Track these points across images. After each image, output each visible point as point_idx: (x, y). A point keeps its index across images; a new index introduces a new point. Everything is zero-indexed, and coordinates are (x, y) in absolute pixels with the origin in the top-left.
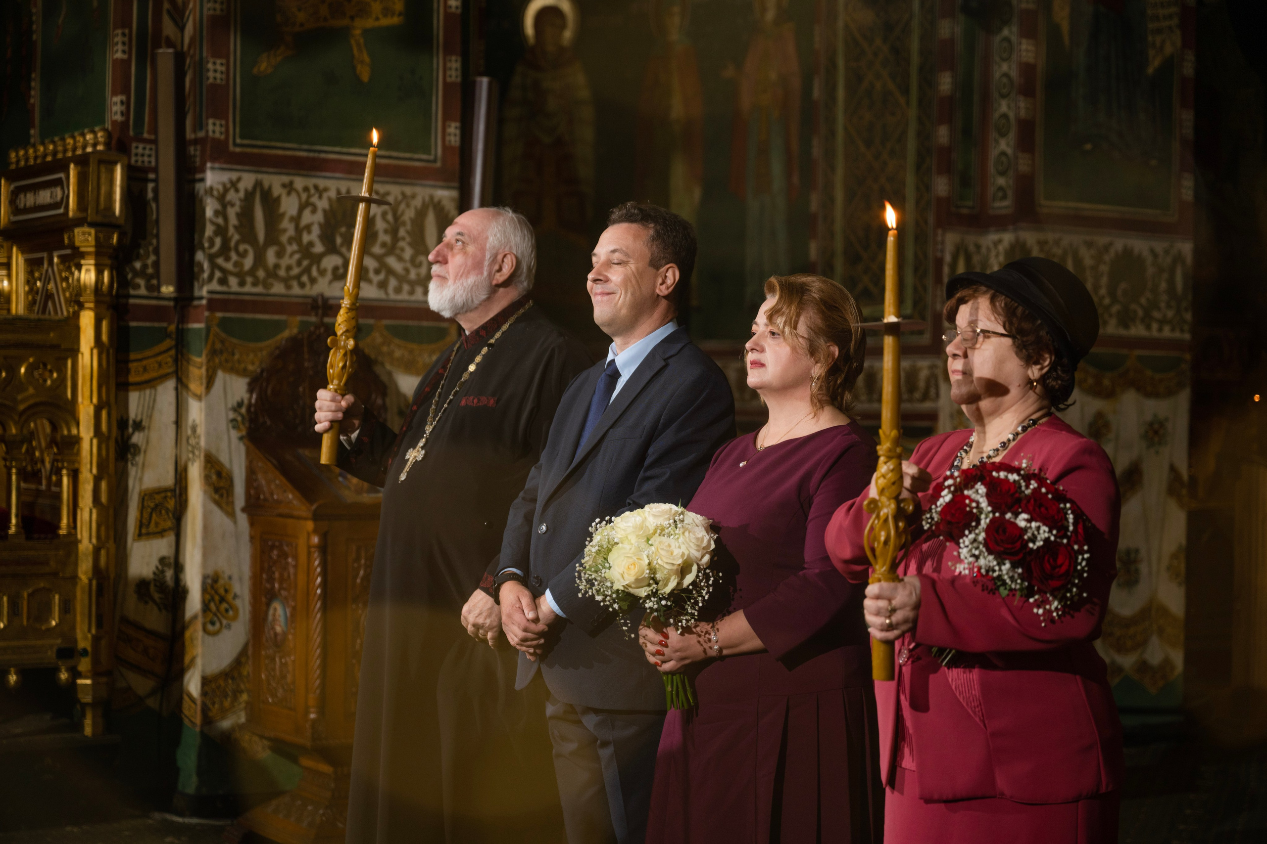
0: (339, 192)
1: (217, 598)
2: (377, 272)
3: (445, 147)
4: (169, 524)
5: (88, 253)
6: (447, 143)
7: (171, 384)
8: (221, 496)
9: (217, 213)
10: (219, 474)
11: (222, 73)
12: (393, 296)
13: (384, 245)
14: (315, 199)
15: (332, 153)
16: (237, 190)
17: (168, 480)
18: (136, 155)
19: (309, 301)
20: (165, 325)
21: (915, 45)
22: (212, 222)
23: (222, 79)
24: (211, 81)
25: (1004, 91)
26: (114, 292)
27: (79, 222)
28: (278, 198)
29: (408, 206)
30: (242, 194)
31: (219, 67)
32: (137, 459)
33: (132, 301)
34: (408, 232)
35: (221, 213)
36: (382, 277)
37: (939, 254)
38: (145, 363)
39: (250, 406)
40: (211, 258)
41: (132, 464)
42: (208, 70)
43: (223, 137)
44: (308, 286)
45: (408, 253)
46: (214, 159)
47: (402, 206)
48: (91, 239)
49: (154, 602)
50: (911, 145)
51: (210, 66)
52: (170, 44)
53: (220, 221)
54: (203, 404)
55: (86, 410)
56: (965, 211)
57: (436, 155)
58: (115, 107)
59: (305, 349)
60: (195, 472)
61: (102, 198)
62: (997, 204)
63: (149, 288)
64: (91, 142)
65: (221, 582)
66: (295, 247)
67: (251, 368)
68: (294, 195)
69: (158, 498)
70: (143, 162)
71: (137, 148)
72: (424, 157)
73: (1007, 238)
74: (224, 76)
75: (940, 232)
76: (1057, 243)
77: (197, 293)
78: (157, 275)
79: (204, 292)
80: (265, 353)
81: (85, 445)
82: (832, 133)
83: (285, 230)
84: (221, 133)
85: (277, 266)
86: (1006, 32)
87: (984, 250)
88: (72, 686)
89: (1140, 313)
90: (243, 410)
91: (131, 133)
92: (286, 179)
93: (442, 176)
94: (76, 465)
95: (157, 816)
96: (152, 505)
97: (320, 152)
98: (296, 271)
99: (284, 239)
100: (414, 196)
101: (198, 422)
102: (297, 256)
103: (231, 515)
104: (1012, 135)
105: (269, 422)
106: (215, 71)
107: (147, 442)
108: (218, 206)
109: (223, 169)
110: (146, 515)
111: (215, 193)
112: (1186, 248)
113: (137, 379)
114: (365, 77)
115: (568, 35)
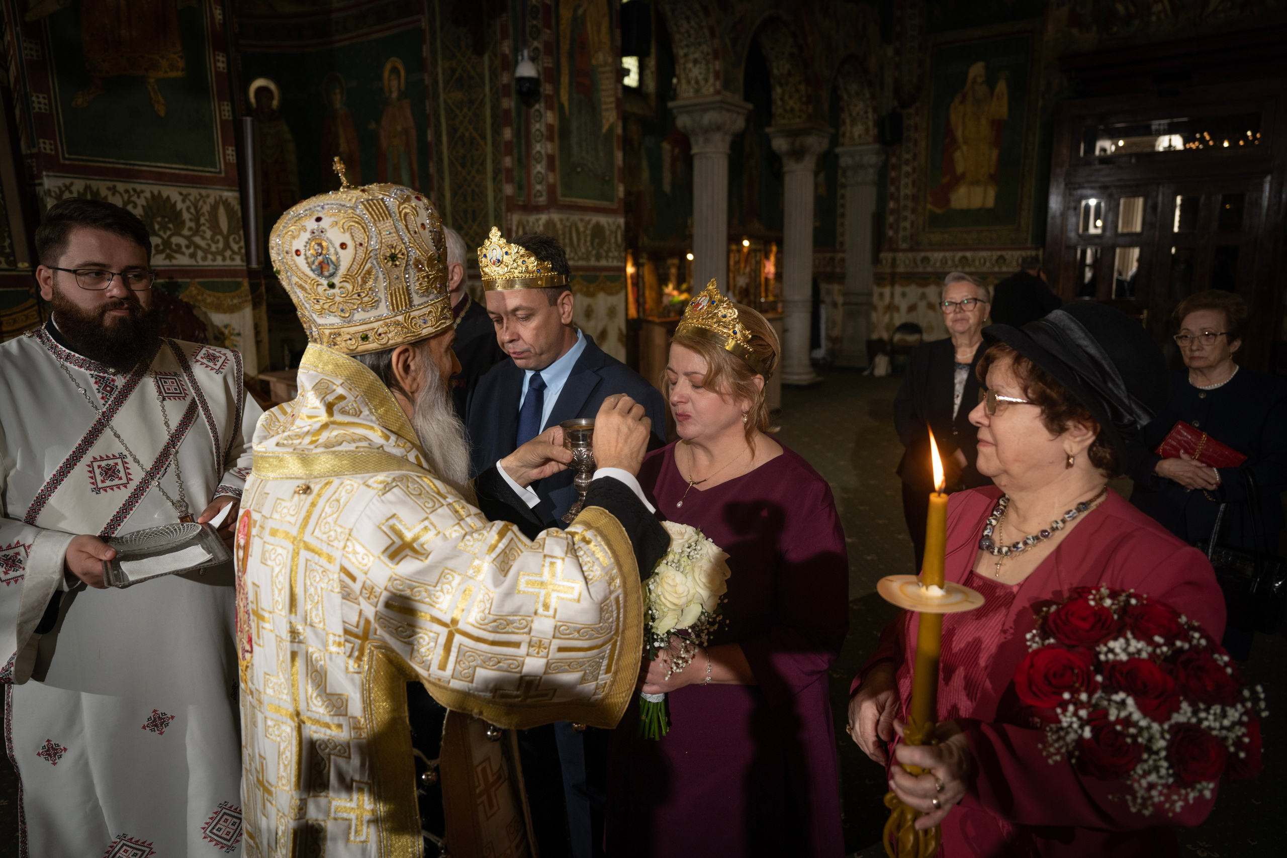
0: (152, 192)
2: (188, 247)
3: (227, 164)
6: (227, 161)
11: (45, 104)
12: (201, 263)
13: (190, 229)
14: (134, 198)
15: (144, 166)
16: (71, 192)
20: (27, 289)
21: (488, 113)
23: (45, 109)
24: (37, 110)
25: (538, 139)
29: (205, 202)
31: (42, 100)
34: (206, 220)
36: (192, 250)
37: (509, 226)
38: (14, 316)
42: (33, 102)
43: (53, 153)
45: (208, 234)
46: (48, 169)
47: (201, 203)
50: (489, 167)
51: (34, 98)
56: (521, 203)
57: (220, 169)
62: (537, 199)
63: (7, 263)
68: (117, 195)
72: (213, 170)
73: (544, 217)
74: (47, 107)
75: (509, 214)
76: (568, 219)
78: (13, 253)
82: (440, 160)
84: (51, 150)
86: (537, 106)
87: (531, 224)
89: (604, 254)
92: (110, 184)
93: (226, 183)
97: (134, 165)
100: (208, 196)
104: (544, 162)
106: (39, 103)
109: (57, 176)
111: (53, 194)
112: (621, 221)
113: (10, 328)
114: (162, 113)
115: (275, 103)
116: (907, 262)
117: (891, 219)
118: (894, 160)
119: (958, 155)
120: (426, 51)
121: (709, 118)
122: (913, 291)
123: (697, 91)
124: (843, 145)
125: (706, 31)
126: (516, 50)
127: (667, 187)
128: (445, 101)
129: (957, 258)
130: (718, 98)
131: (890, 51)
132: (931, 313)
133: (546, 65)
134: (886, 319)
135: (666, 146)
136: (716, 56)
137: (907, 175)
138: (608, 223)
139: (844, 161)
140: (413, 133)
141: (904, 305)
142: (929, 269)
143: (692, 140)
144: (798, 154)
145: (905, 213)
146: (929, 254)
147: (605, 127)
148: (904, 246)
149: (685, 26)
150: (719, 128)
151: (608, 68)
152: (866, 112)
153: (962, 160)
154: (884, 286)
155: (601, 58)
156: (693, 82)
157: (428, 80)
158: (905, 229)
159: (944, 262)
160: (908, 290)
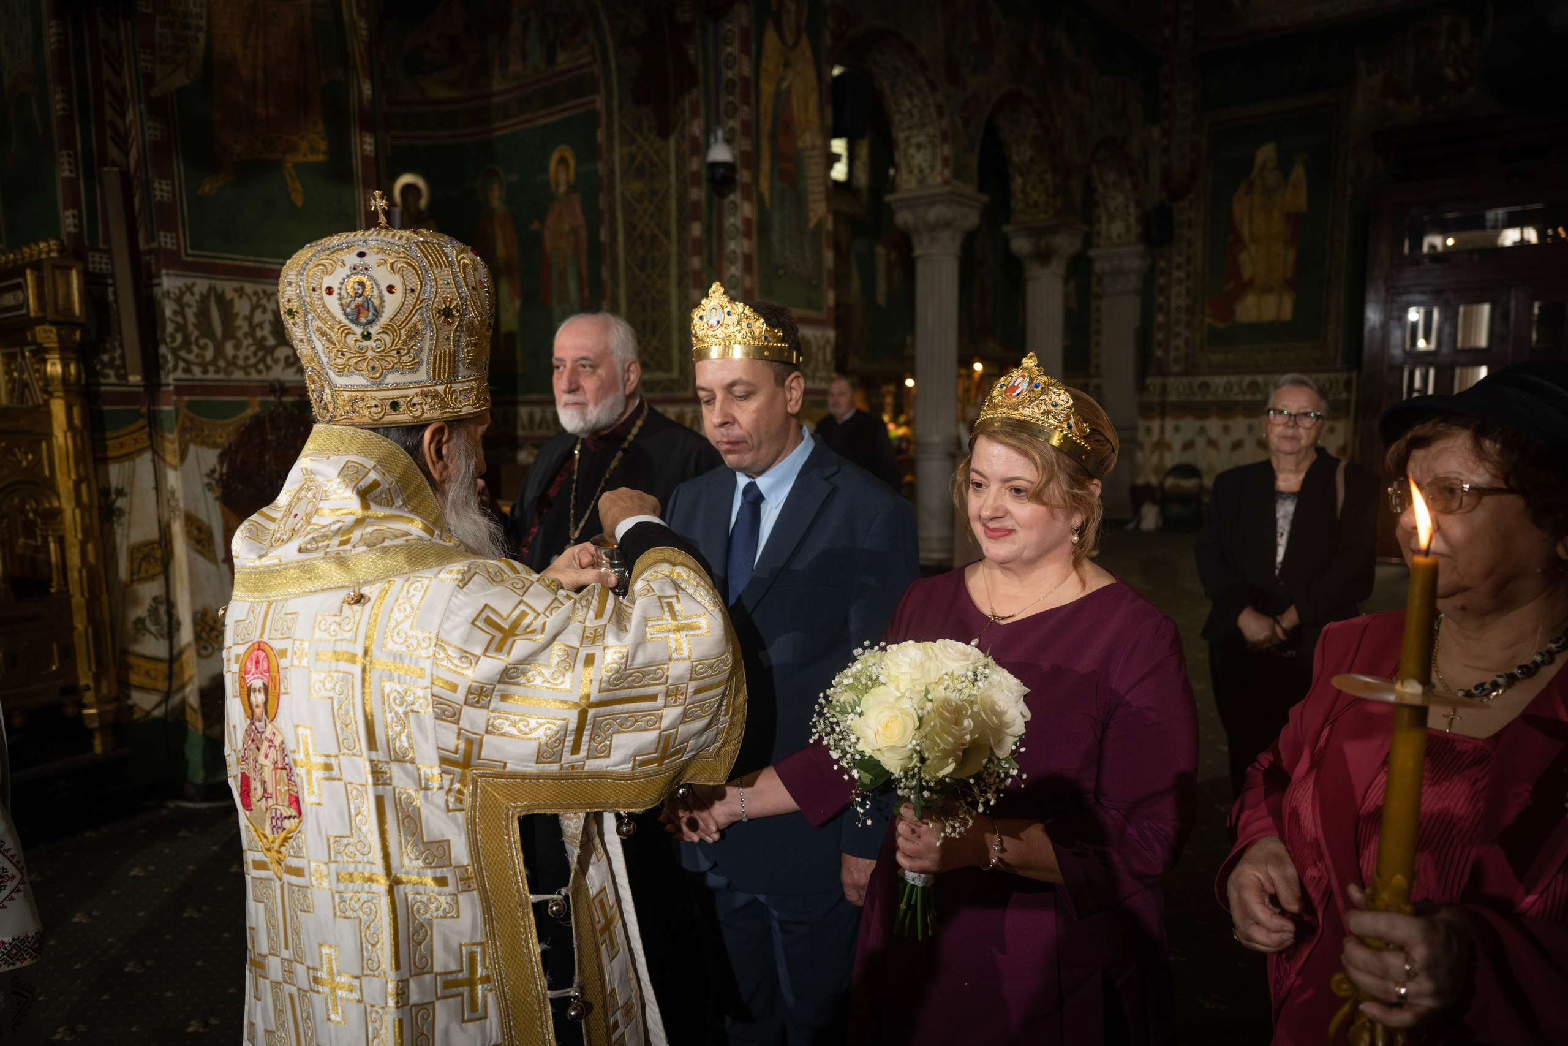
1: (207, 628)
4: (158, 569)
5: (53, 349)
7: (148, 456)
8: (203, 546)
9: (175, 313)
10: (199, 529)
11: (168, 192)
14: (264, 302)
16: (193, 294)
17: (154, 534)
18: (94, 262)
19: (267, 384)
21: (673, 205)
22: (172, 321)
23: (168, 198)
24: (158, 198)
25: (733, 235)
26: (83, 381)
27: (40, 321)
28: (231, 302)
30: (197, 297)
31: (165, 187)
32: (123, 519)
33: (103, 388)
35: (180, 311)
38: (121, 440)
39: (221, 475)
40: (174, 351)
41: (118, 524)
42: (155, 189)
43: (175, 248)
44: (265, 372)
46: (168, 267)
48: (53, 336)
49: (151, 633)
50: (674, 270)
51: (156, 185)
52: (114, 164)
53: (179, 319)
54: (179, 473)
55: (65, 483)
58: (68, 220)
59: (268, 425)
60: (177, 528)
61: (60, 300)
63: (118, 376)
64: (46, 249)
65: (210, 615)
66: (250, 341)
67: (220, 440)
68: (245, 298)
69: (146, 550)
70: (101, 269)
71: (93, 256)
74: (170, 196)
77: (163, 381)
78: (124, 366)
79: (171, 379)
80: (231, 428)
81: (68, 516)
82: (615, 263)
83: (240, 328)
84: (173, 244)
85: (235, 357)
86: (732, 197)
88: (80, 717)
90: (216, 476)
91: (87, 243)
92: (237, 285)
94: (61, 533)
95: (171, 804)
96: (141, 556)
97: (266, 263)
98: (252, 360)
99: (240, 334)
101: (175, 487)
102: (253, 348)
103: (214, 560)
104: (740, 263)
105: (240, 487)
106: (162, 190)
107: (131, 506)
108: (176, 307)
109: (177, 275)
110: (136, 565)
111: (172, 296)
112: (831, 334)
113: (116, 454)
114: (299, 202)
115: (423, 202)
116: (1181, 389)
117: (1160, 336)
118: (1162, 264)
119: (1244, 257)
120: (600, 136)
121: (934, 213)
122: (1189, 425)
123: (921, 181)
124: (1098, 246)
125: (933, 110)
126: (708, 131)
127: (881, 299)
128: (622, 194)
129: (1246, 382)
130: (947, 189)
131: (1156, 133)
132: (1212, 452)
133: (744, 148)
134: (1155, 458)
135: (880, 250)
136: (945, 138)
137: (1179, 281)
138: (816, 338)
139: (1099, 267)
140: (583, 233)
141: (1177, 442)
142: (1209, 398)
143: (915, 240)
144: (1044, 257)
145: (1178, 329)
146: (1208, 379)
147: (813, 222)
148: (1177, 369)
149: (906, 104)
150: (947, 225)
151: (816, 152)
152: (1127, 207)
153: (1250, 262)
154: (1152, 419)
155: (808, 139)
156: (916, 171)
157: (601, 168)
158: (1177, 348)
159: (1228, 388)
160: (1182, 423)
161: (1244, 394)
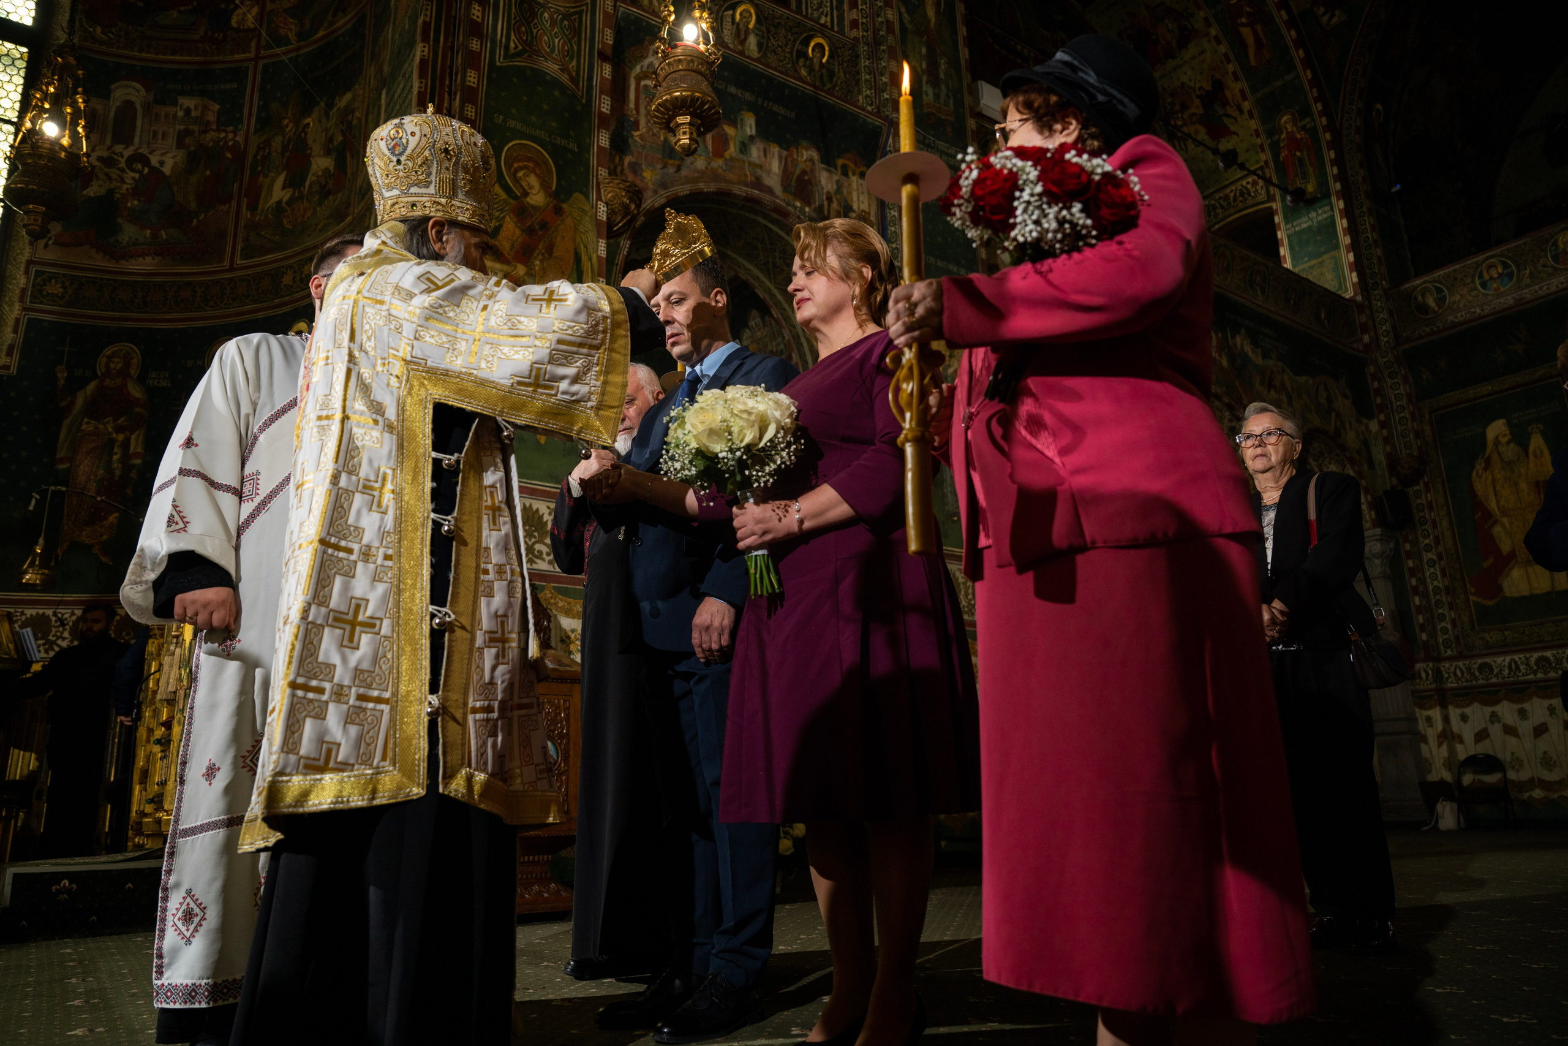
116: (1459, 673)
117: (1420, 619)
118: (1408, 547)
119: (1497, 530)
122: (1478, 713)
129: (1533, 660)
131: (1374, 426)
132: (1513, 741)
134: (1444, 751)
137: (1432, 563)
141: (1467, 732)
142: (1494, 680)
145: (1440, 611)
146: (1488, 660)
148: (1449, 652)
153: (1504, 535)
154: (1430, 708)
158: (1445, 631)
159: (1514, 668)
160: (1468, 711)
161: (1535, 673)
